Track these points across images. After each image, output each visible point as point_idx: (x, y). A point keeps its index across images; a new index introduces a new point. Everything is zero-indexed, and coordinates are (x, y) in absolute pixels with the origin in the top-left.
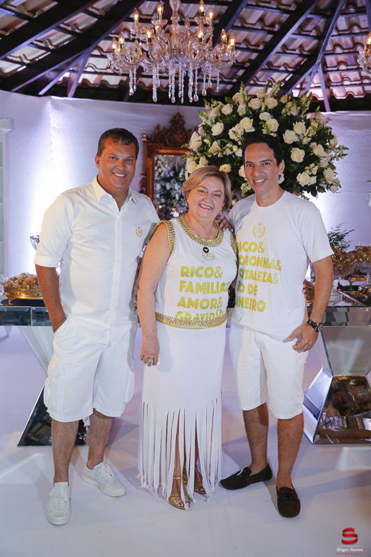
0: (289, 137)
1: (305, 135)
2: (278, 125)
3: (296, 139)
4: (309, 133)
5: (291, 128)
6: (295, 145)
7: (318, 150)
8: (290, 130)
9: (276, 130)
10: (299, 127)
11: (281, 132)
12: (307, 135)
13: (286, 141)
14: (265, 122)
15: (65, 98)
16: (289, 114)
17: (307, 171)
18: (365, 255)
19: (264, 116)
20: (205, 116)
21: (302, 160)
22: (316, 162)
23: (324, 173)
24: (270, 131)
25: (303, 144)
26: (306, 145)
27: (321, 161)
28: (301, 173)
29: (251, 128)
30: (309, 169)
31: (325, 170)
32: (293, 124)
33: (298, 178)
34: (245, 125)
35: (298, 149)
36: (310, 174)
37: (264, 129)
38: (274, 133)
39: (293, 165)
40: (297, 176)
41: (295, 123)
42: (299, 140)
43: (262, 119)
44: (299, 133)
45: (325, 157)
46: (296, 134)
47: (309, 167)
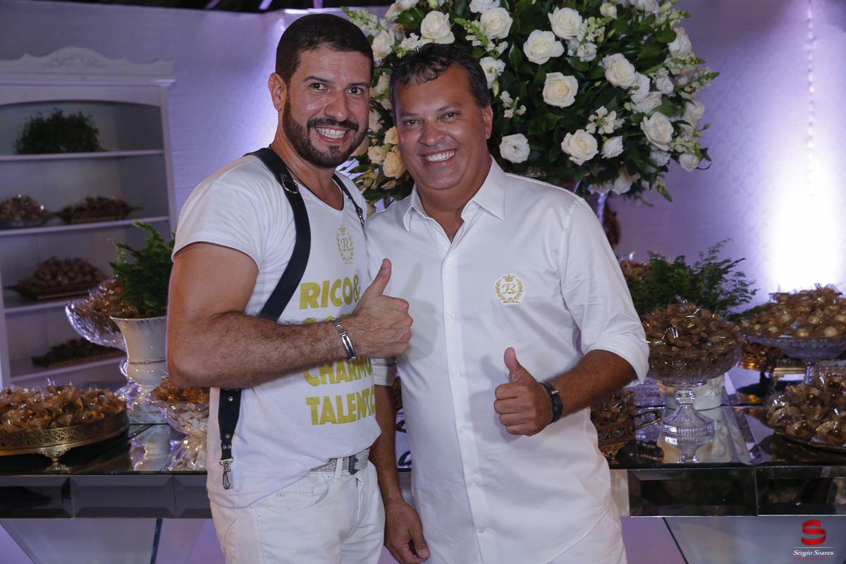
0: (540, 47)
1: (580, 38)
2: (510, 21)
3: (558, 50)
4: (587, 34)
5: (547, 27)
6: (559, 64)
7: (619, 70)
8: (544, 30)
9: (506, 35)
10: (566, 20)
11: (517, 37)
12: (585, 41)
13: (531, 58)
14: (476, 16)
17: (591, 127)
18: (786, 317)
20: (362, 18)
21: (573, 100)
22: (614, 102)
23: (642, 127)
24: (490, 37)
25: (582, 60)
26: (590, 63)
27: (632, 97)
28: (573, 133)
29: (449, 35)
30: (595, 121)
31: (645, 118)
32: (549, 14)
33: (563, 144)
34: (432, 31)
35: (559, 75)
36: (601, 132)
37: (471, 34)
38: (501, 41)
39: (551, 115)
40: (562, 140)
41: (552, 12)
42: (570, 53)
43: (475, 12)
44: (564, 35)
45: (637, 88)
46: (557, 39)
47: (597, 115)
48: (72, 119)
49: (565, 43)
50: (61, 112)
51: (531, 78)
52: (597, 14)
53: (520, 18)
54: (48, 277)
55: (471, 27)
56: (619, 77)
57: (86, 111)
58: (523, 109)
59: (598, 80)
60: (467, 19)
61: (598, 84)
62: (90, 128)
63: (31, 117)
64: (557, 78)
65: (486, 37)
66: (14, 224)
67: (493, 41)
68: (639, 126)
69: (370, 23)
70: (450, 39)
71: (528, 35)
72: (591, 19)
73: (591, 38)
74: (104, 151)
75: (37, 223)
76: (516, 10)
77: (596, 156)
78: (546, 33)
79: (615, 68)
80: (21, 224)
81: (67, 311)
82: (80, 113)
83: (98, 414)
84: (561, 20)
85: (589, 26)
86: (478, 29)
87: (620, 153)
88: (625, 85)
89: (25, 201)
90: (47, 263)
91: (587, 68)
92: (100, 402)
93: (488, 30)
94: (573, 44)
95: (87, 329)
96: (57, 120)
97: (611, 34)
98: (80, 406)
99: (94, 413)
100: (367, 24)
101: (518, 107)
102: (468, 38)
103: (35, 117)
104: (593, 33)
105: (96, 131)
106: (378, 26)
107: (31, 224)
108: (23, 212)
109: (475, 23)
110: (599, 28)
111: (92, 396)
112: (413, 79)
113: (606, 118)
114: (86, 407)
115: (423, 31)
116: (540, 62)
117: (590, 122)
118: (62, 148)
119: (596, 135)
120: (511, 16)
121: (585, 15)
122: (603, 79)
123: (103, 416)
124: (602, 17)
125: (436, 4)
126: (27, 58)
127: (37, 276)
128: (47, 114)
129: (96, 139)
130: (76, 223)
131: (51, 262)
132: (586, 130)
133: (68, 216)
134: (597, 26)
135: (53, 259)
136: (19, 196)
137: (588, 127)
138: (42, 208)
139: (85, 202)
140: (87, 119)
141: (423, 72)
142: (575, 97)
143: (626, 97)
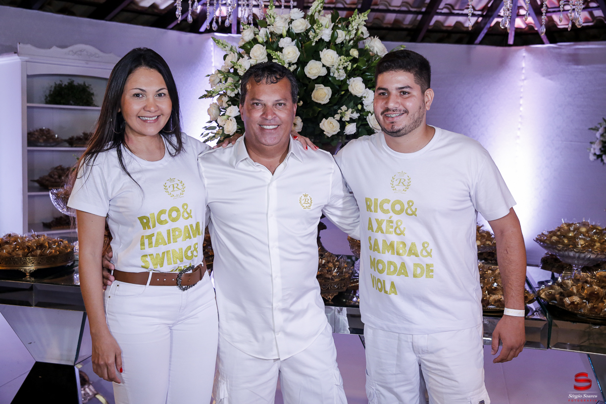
0: (313, 70)
1: (336, 67)
2: (299, 54)
3: (323, 72)
4: (339, 65)
5: (318, 59)
6: (325, 80)
7: (357, 86)
8: (316, 60)
9: (296, 61)
10: (329, 56)
11: (302, 63)
12: (338, 69)
13: (308, 75)
14: (281, 50)
15: (229, 35)
16: (316, 39)
17: (337, 117)
19: (285, 42)
20: (222, 44)
21: (328, 101)
22: (352, 104)
23: (367, 119)
24: (287, 61)
25: (337, 79)
26: (342, 81)
27: (363, 102)
28: (327, 119)
29: (265, 58)
30: (341, 113)
31: (370, 114)
32: (320, 52)
33: (321, 124)
34: (255, 54)
35: (322, 86)
36: (343, 119)
37: (274, 59)
38: (293, 64)
39: (316, 108)
40: (321, 122)
41: (322, 51)
42: (332, 74)
43: (281, 47)
44: (327, 65)
45: (365, 97)
46: (324, 66)
47: (341, 109)
48: (80, 85)
49: (328, 69)
50: (73, 81)
51: (306, 85)
52: (348, 55)
53: (306, 52)
54: (56, 177)
55: (275, 55)
56: (355, 90)
57: (88, 82)
58: (301, 103)
59: (343, 91)
60: (273, 51)
61: (343, 93)
62: (89, 92)
63: (55, 83)
64: (320, 87)
65: (284, 61)
66: (39, 144)
67: (289, 63)
68: (366, 119)
69: (226, 47)
70: (266, 60)
71: (308, 63)
72: (343, 57)
73: (341, 67)
74: (96, 106)
75: (52, 144)
76: (303, 48)
77: (339, 132)
78: (318, 62)
79: (353, 85)
80: (43, 144)
81: (50, 194)
82: (84, 83)
83: (56, 252)
84: (326, 56)
85: (341, 60)
86: (279, 56)
87: (354, 132)
88: (359, 95)
89: (47, 131)
90: (56, 168)
91: (340, 84)
92: (59, 245)
93: (285, 58)
94: (332, 70)
95: (59, 205)
96: (71, 86)
97: (355, 66)
98: (46, 247)
99: (53, 251)
100: (225, 47)
101: (299, 102)
102: (274, 61)
103: (58, 82)
104: (343, 65)
105: (93, 94)
106: (231, 50)
107: (49, 145)
108: (45, 137)
109: (279, 53)
110: (346, 62)
111: (55, 242)
112: (264, 80)
113: (346, 112)
114: (50, 247)
115: (250, 55)
116: (313, 78)
117: (338, 114)
118: (71, 102)
119: (340, 121)
120: (299, 50)
121: (340, 54)
122: (348, 90)
123: (58, 253)
124: (351, 56)
125: (262, 40)
126: (54, 49)
127: (50, 176)
128: (66, 82)
129: (92, 99)
130: (76, 147)
131: (59, 168)
132: (334, 118)
133: (72, 142)
134: (344, 61)
135: (60, 166)
136: (44, 128)
137: (335, 116)
138: (56, 136)
139: (82, 134)
140: (88, 87)
141: (270, 77)
142: (330, 99)
143: (360, 101)
